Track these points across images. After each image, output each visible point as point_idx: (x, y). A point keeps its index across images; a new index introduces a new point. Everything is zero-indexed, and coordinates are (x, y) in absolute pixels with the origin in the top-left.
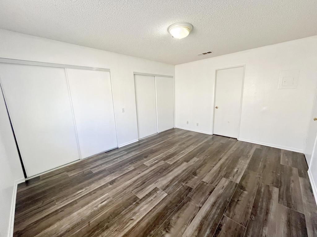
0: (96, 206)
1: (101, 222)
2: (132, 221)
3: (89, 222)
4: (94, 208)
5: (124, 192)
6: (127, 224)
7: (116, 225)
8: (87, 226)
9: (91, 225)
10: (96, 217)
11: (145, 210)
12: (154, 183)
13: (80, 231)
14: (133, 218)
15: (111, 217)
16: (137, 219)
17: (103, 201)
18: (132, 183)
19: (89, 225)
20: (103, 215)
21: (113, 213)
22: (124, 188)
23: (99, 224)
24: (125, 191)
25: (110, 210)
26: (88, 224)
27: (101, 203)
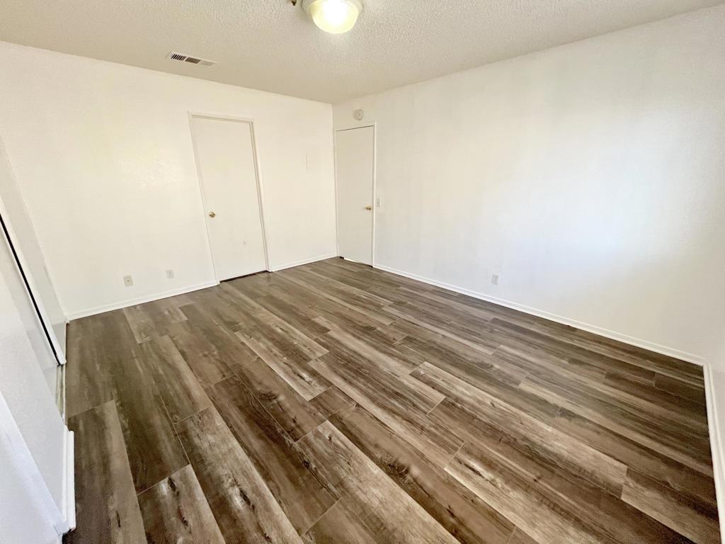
0: (492, 482)
1: (523, 455)
2: (495, 404)
3: (535, 480)
4: (500, 485)
5: (433, 429)
6: (503, 410)
7: (513, 427)
8: (546, 482)
9: (539, 474)
10: (519, 470)
11: (467, 389)
12: (398, 379)
13: (562, 493)
14: (489, 403)
15: (504, 439)
16: (488, 398)
17: (470, 472)
18: (396, 417)
19: (539, 478)
20: (507, 457)
21: (493, 437)
22: (418, 431)
23: (528, 457)
24: (427, 427)
25: (489, 446)
26: (540, 481)
27: (480, 475)
